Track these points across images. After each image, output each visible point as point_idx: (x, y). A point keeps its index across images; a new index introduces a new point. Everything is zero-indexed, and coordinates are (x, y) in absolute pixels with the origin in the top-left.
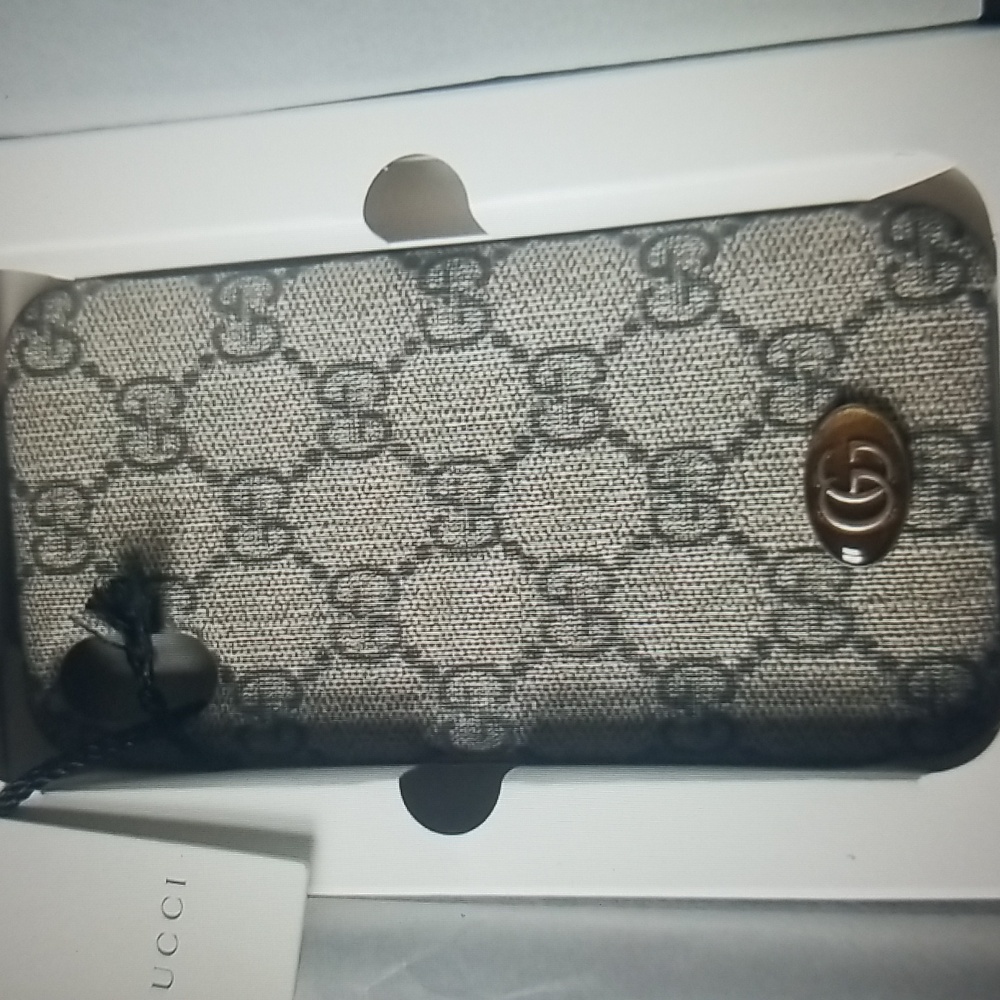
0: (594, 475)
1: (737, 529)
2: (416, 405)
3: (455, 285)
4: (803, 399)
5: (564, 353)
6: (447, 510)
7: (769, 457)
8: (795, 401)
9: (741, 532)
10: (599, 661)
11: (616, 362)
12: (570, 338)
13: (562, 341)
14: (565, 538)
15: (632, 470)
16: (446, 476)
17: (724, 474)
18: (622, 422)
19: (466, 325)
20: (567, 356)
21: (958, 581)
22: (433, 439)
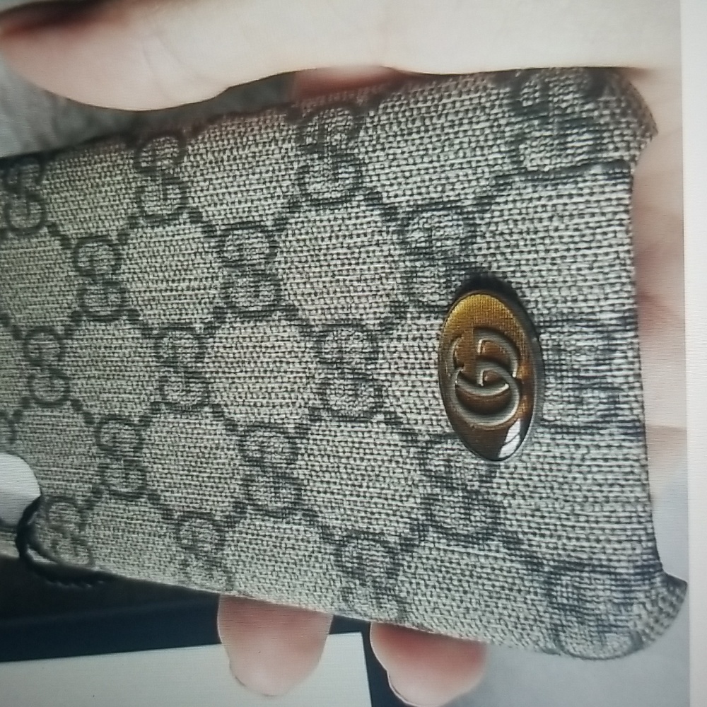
0: (273, 347)
1: (392, 409)
2: (140, 275)
3: (159, 164)
4: (443, 280)
5: (243, 229)
6: (169, 372)
7: (414, 339)
8: (435, 282)
9: (395, 413)
10: (288, 523)
11: (283, 238)
12: (246, 214)
13: (241, 218)
14: (255, 405)
15: (302, 344)
16: (165, 340)
17: (378, 353)
18: (292, 297)
19: (169, 202)
20: (245, 231)
21: (600, 485)
22: (154, 307)
